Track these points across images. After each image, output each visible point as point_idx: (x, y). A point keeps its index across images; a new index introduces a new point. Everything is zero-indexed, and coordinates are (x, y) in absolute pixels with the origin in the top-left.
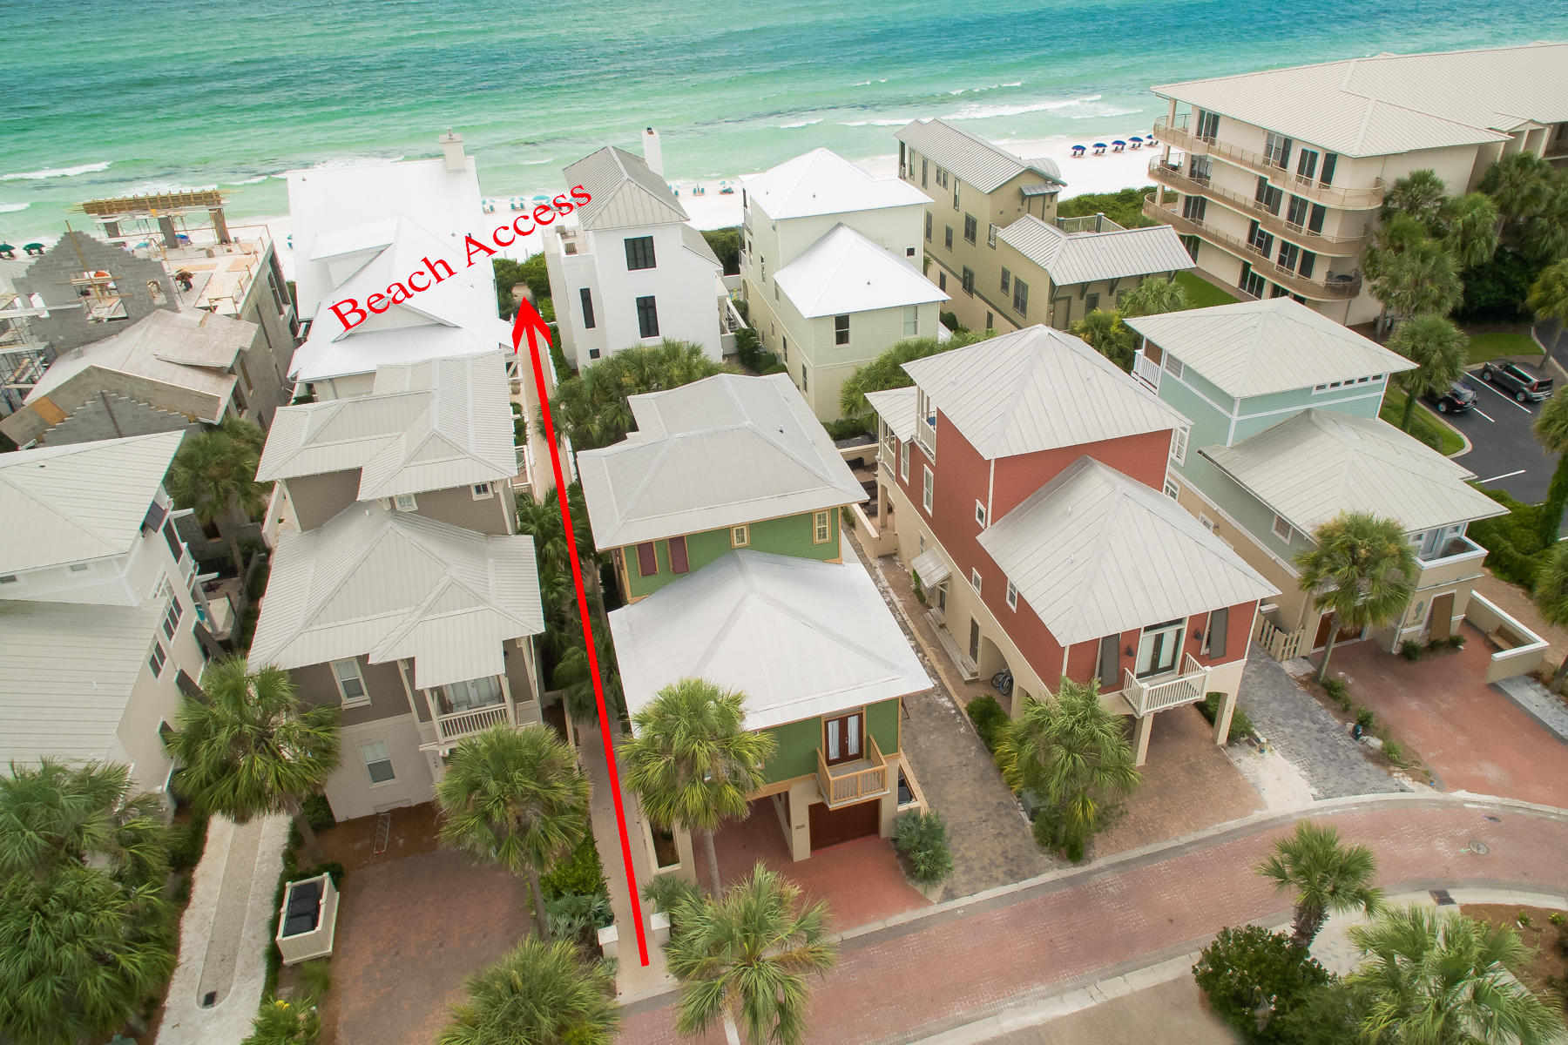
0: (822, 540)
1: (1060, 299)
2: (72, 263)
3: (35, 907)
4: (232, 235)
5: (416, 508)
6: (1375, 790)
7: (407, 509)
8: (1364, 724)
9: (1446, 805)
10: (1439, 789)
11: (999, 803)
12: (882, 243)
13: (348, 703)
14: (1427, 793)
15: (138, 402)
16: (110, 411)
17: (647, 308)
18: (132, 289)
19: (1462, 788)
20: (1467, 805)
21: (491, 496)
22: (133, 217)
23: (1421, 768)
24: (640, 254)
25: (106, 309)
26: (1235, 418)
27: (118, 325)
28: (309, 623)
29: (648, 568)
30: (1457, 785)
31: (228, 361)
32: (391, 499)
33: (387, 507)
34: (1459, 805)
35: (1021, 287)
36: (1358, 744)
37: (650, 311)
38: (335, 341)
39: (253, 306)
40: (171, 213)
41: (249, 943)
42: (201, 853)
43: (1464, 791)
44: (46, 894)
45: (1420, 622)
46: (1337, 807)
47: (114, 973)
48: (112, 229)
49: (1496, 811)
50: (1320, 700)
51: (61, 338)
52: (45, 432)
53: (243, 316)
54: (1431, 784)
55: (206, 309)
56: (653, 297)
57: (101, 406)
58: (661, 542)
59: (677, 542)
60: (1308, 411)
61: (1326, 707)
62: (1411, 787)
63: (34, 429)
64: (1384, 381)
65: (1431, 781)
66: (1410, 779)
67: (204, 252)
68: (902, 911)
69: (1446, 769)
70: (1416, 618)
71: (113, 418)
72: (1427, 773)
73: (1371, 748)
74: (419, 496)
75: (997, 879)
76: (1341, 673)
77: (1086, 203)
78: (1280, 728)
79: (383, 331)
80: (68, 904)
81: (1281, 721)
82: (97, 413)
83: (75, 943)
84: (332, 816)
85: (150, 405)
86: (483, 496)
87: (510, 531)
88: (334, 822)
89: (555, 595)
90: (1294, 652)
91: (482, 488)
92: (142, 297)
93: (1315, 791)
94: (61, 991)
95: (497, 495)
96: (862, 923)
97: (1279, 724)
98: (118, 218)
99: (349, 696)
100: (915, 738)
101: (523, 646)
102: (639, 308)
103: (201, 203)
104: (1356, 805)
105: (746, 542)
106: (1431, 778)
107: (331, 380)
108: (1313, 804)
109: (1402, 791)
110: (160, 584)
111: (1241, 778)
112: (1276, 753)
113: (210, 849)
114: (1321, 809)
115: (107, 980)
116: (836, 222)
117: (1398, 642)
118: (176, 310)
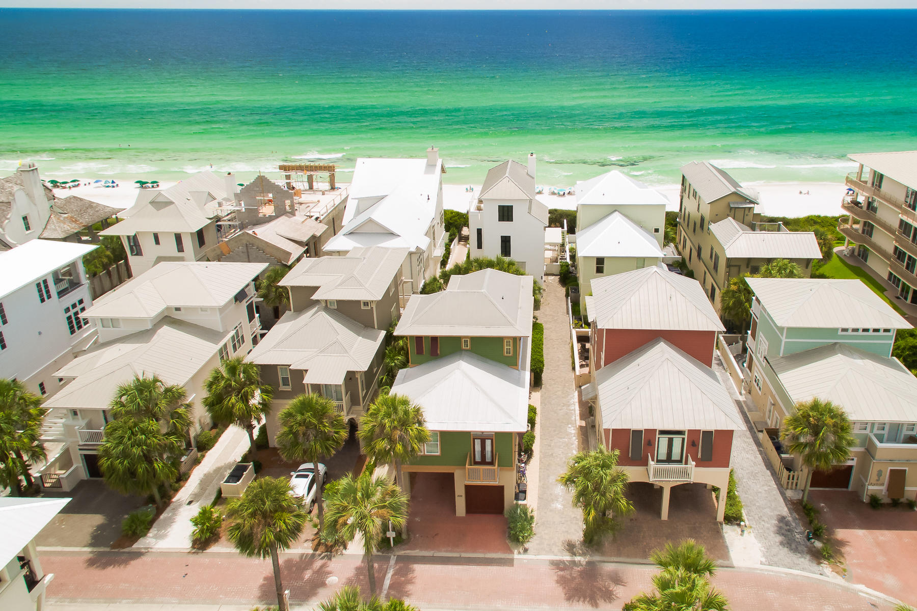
0: (508, 355)
1: (733, 266)
2: (258, 189)
3: (130, 429)
4: (337, 185)
5: (336, 308)
6: (803, 569)
7: (333, 307)
8: (816, 533)
9: (846, 589)
10: (847, 580)
11: (574, 517)
12: (640, 224)
13: (282, 388)
14: (839, 580)
15: (259, 250)
16: (248, 252)
17: (506, 242)
18: (279, 203)
19: (863, 584)
20: (861, 594)
21: (369, 308)
22: (297, 173)
23: (842, 566)
24: (506, 214)
25: (268, 210)
26: (784, 340)
27: (270, 219)
28: (275, 347)
29: (420, 351)
30: (860, 580)
31: (305, 239)
32: (326, 301)
33: (324, 305)
34: (855, 593)
35: (717, 258)
36: (808, 543)
37: (508, 244)
38: (344, 235)
39: (331, 218)
40: (312, 173)
41: (214, 486)
42: (213, 446)
43: (864, 586)
44: (136, 425)
45: (882, 484)
46: (772, 571)
47: (150, 467)
48: (288, 177)
49: (877, 601)
50: (798, 515)
51: (247, 221)
52: (222, 258)
53: (323, 221)
54: (844, 576)
55: (308, 216)
56: (510, 236)
57: (245, 250)
58: (427, 337)
59: (434, 339)
60: (836, 344)
61: (799, 519)
62: (829, 574)
63: (218, 255)
64: (893, 334)
65: (845, 575)
66: (831, 570)
67: (321, 193)
68: (497, 552)
69: (860, 571)
70: (877, 480)
71: (248, 256)
72: (845, 570)
73: (815, 547)
74: (339, 302)
75: (553, 552)
76: (822, 505)
77: (812, 220)
78: (763, 523)
79: (365, 233)
80: (143, 432)
81: (766, 519)
82: (243, 252)
83: (139, 447)
84: (268, 443)
85: (264, 252)
86: (366, 308)
87: (376, 327)
88: (269, 446)
89: (393, 364)
90: (796, 485)
91: (366, 304)
92: (282, 207)
93: (763, 560)
94: (129, 466)
95: (372, 308)
96: (474, 552)
97: (764, 521)
98: (292, 173)
99: (284, 385)
100: (549, 476)
101: (358, 376)
102: (502, 241)
103: (326, 170)
104: (786, 574)
105: (469, 347)
106: (846, 573)
107: (338, 252)
108: (758, 566)
109: (821, 574)
110: (237, 327)
111: (721, 541)
112: (752, 535)
113: (217, 445)
114: (762, 570)
115: (146, 468)
116: (614, 209)
117: (867, 495)
118: (294, 215)
